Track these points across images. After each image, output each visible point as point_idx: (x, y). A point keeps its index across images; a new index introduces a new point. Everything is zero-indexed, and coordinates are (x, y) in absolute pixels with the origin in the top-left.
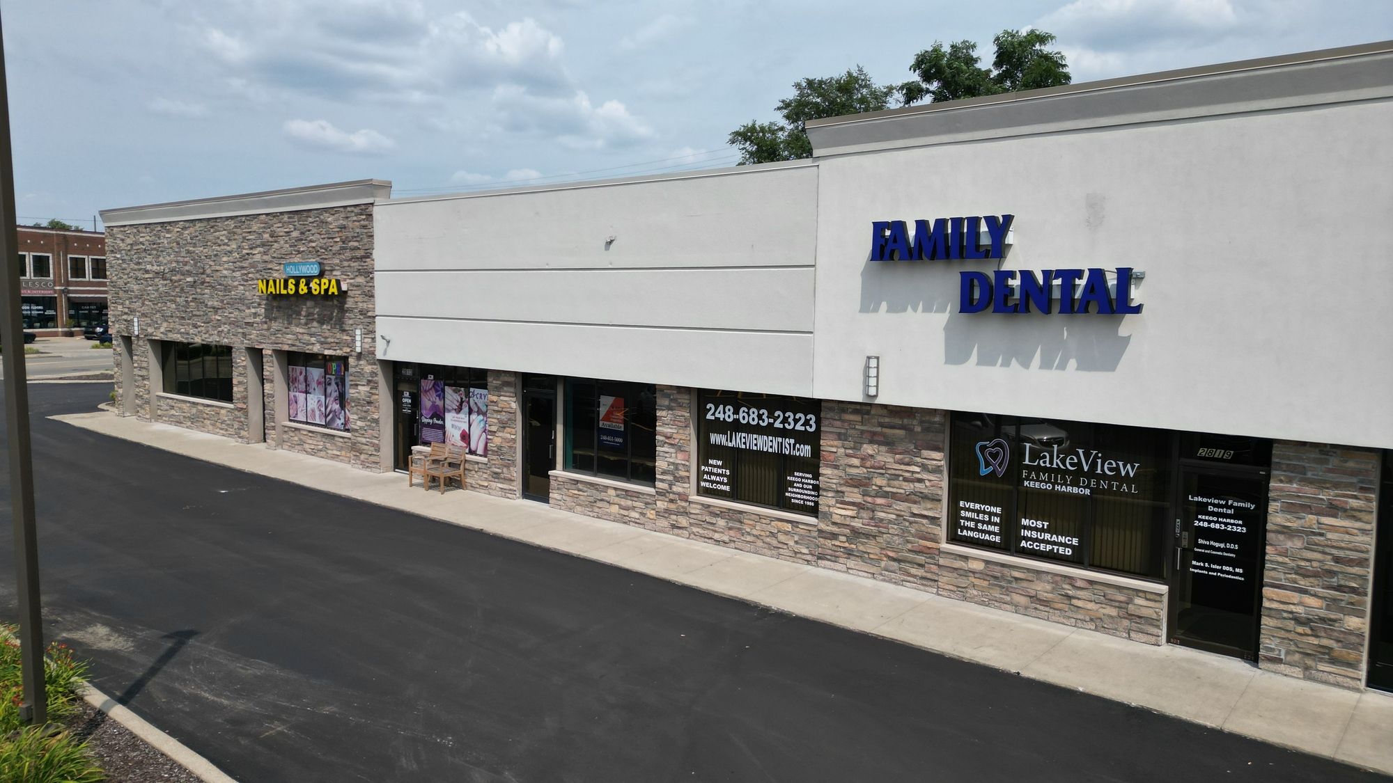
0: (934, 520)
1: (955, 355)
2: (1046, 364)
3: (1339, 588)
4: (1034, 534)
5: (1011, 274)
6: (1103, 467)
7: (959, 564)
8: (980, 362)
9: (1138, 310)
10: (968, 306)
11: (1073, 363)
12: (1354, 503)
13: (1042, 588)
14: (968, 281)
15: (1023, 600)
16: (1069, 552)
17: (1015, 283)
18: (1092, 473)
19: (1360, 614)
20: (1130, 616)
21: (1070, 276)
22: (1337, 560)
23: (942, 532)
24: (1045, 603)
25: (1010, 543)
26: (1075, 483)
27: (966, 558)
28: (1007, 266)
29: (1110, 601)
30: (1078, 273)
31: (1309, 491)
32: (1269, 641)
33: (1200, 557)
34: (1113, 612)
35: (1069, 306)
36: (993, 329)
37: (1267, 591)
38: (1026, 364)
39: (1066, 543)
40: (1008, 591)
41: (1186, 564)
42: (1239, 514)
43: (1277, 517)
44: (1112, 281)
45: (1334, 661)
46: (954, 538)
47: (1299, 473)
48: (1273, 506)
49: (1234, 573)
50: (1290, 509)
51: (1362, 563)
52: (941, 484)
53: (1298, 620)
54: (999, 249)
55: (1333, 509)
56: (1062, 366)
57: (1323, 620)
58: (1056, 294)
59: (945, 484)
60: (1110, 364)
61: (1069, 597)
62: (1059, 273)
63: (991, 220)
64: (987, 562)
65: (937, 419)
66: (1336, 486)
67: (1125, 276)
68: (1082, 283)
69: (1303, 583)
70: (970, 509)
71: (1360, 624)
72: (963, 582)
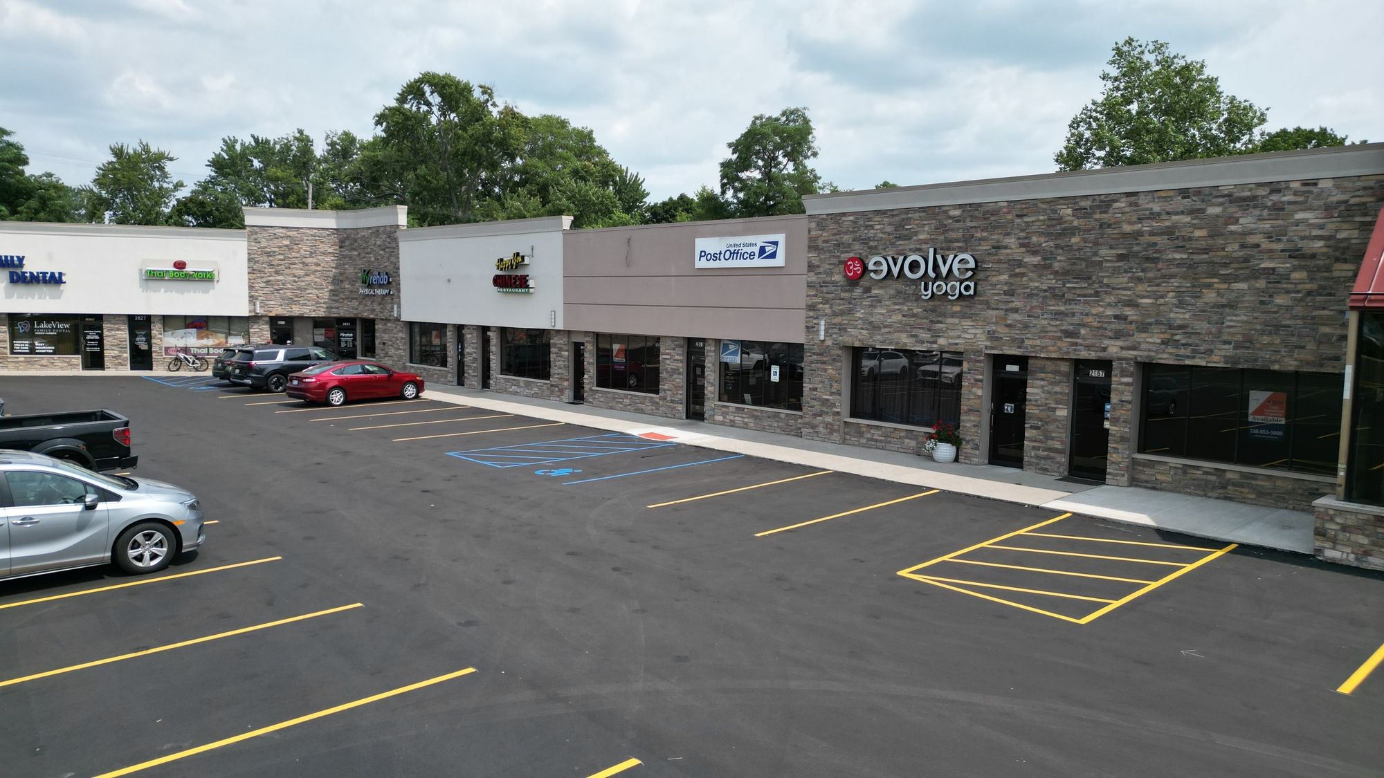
0: (5, 348)
1: (9, 296)
2: (40, 298)
3: (121, 348)
4: (40, 348)
5: (26, 273)
6: (60, 326)
7: (16, 360)
8: (17, 298)
9: (65, 283)
10: (12, 281)
11: (48, 297)
12: (122, 327)
13: (44, 362)
14: (12, 274)
15: (38, 367)
16: (51, 351)
17: (28, 275)
18: (56, 328)
19: (126, 353)
20: (71, 365)
21: (44, 274)
22: (120, 341)
23: (8, 351)
24: (45, 366)
25: (32, 351)
26: (52, 331)
27: (18, 358)
28: (24, 270)
29: (65, 362)
30: (47, 273)
31: (112, 326)
32: (107, 364)
33: (88, 347)
34: (66, 364)
35: (45, 282)
36: (21, 289)
37: (105, 351)
38: (33, 298)
39: (51, 349)
40: (33, 365)
41: (85, 349)
42: (97, 334)
43: (106, 333)
44: (57, 275)
45: (122, 365)
46: (12, 353)
47: (110, 322)
48: (104, 331)
49: (97, 349)
50: (109, 331)
51: (126, 341)
52: (7, 336)
53: (113, 357)
54: (21, 265)
55: (118, 330)
56: (44, 298)
57: (118, 356)
58: (41, 278)
59: (8, 336)
60: (59, 298)
61: (53, 363)
62: (41, 273)
63: (18, 257)
64: (25, 358)
65: (3, 316)
66: (118, 324)
67: (60, 274)
68: (48, 275)
69: (113, 348)
70: (17, 343)
71: (127, 355)
72: (17, 365)
